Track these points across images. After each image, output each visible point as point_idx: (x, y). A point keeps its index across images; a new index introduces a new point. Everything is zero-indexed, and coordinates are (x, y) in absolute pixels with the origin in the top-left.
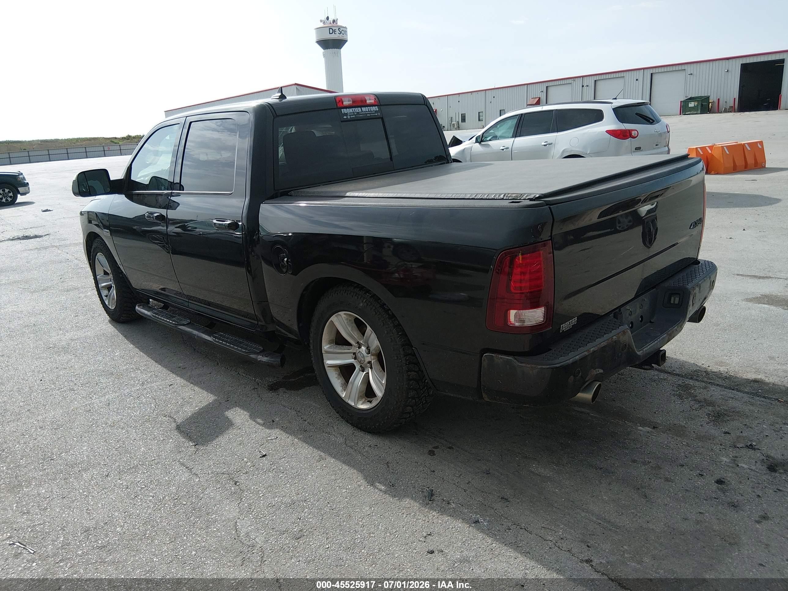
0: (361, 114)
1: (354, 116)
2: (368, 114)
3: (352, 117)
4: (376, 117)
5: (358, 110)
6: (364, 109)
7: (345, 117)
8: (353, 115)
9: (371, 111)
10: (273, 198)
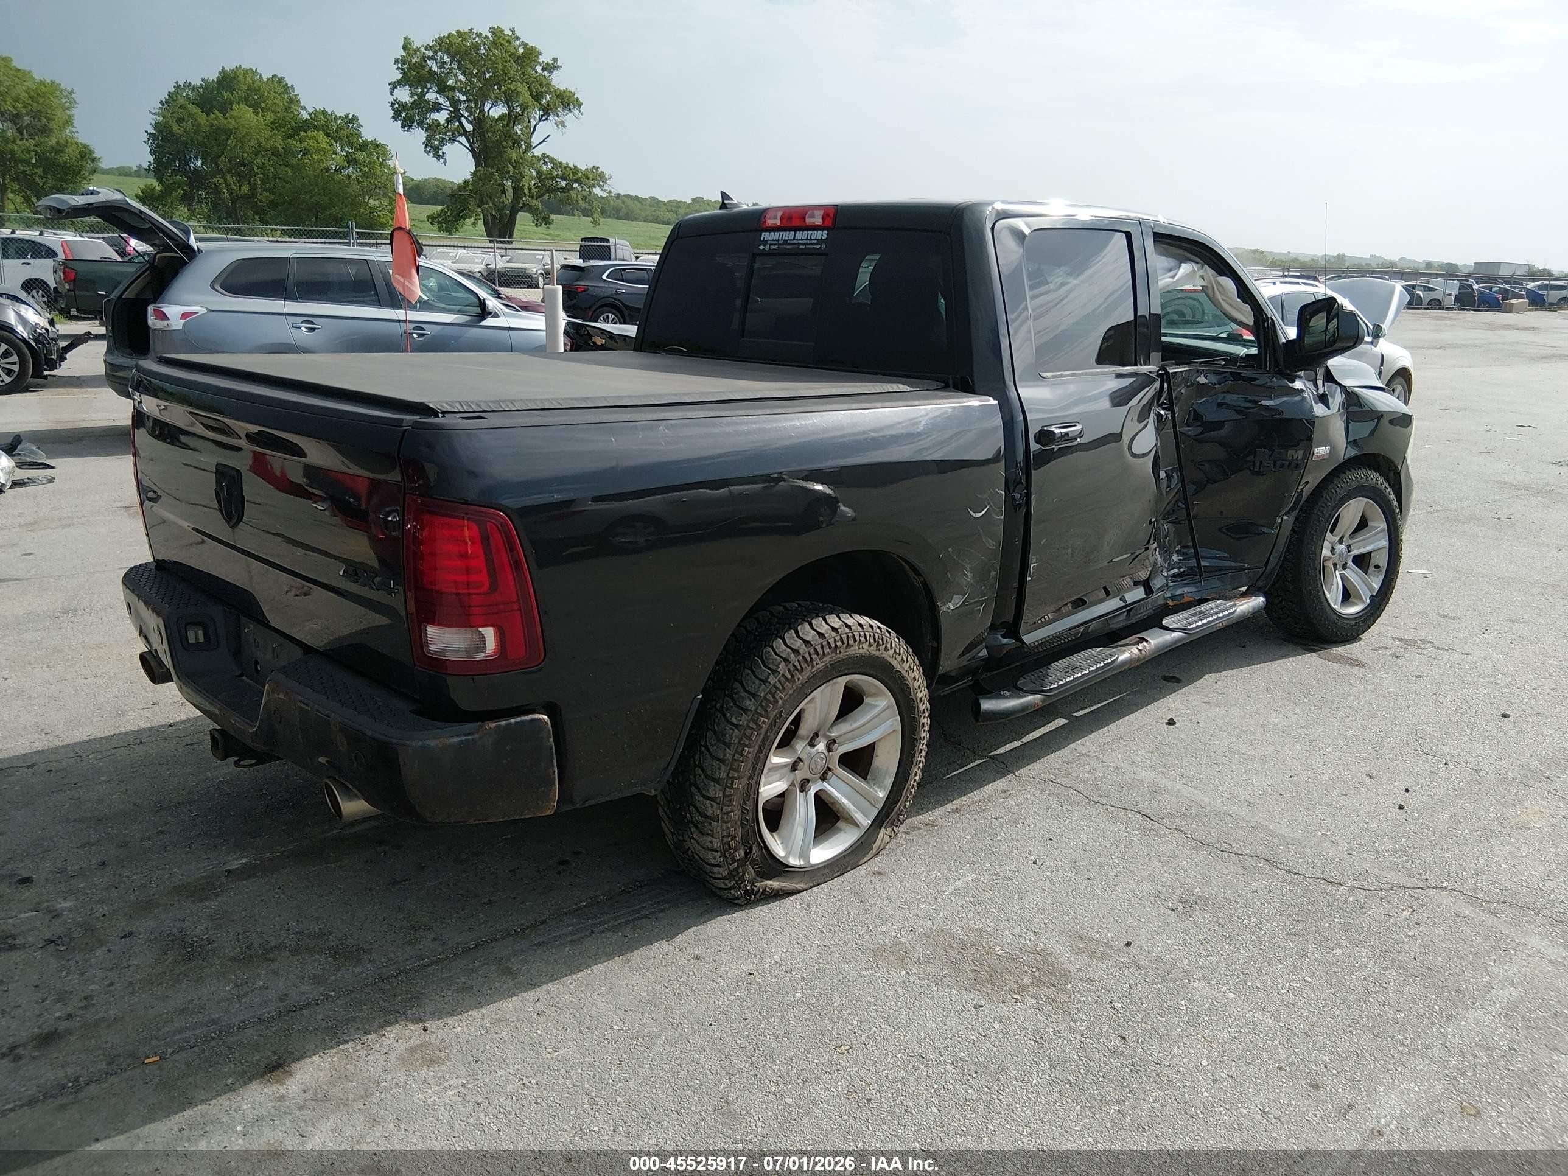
0: (790, 244)
1: (776, 247)
2: (803, 244)
3: (772, 247)
4: (817, 251)
5: (788, 235)
6: (799, 234)
7: (762, 247)
8: (774, 245)
9: (811, 239)
10: (641, 351)
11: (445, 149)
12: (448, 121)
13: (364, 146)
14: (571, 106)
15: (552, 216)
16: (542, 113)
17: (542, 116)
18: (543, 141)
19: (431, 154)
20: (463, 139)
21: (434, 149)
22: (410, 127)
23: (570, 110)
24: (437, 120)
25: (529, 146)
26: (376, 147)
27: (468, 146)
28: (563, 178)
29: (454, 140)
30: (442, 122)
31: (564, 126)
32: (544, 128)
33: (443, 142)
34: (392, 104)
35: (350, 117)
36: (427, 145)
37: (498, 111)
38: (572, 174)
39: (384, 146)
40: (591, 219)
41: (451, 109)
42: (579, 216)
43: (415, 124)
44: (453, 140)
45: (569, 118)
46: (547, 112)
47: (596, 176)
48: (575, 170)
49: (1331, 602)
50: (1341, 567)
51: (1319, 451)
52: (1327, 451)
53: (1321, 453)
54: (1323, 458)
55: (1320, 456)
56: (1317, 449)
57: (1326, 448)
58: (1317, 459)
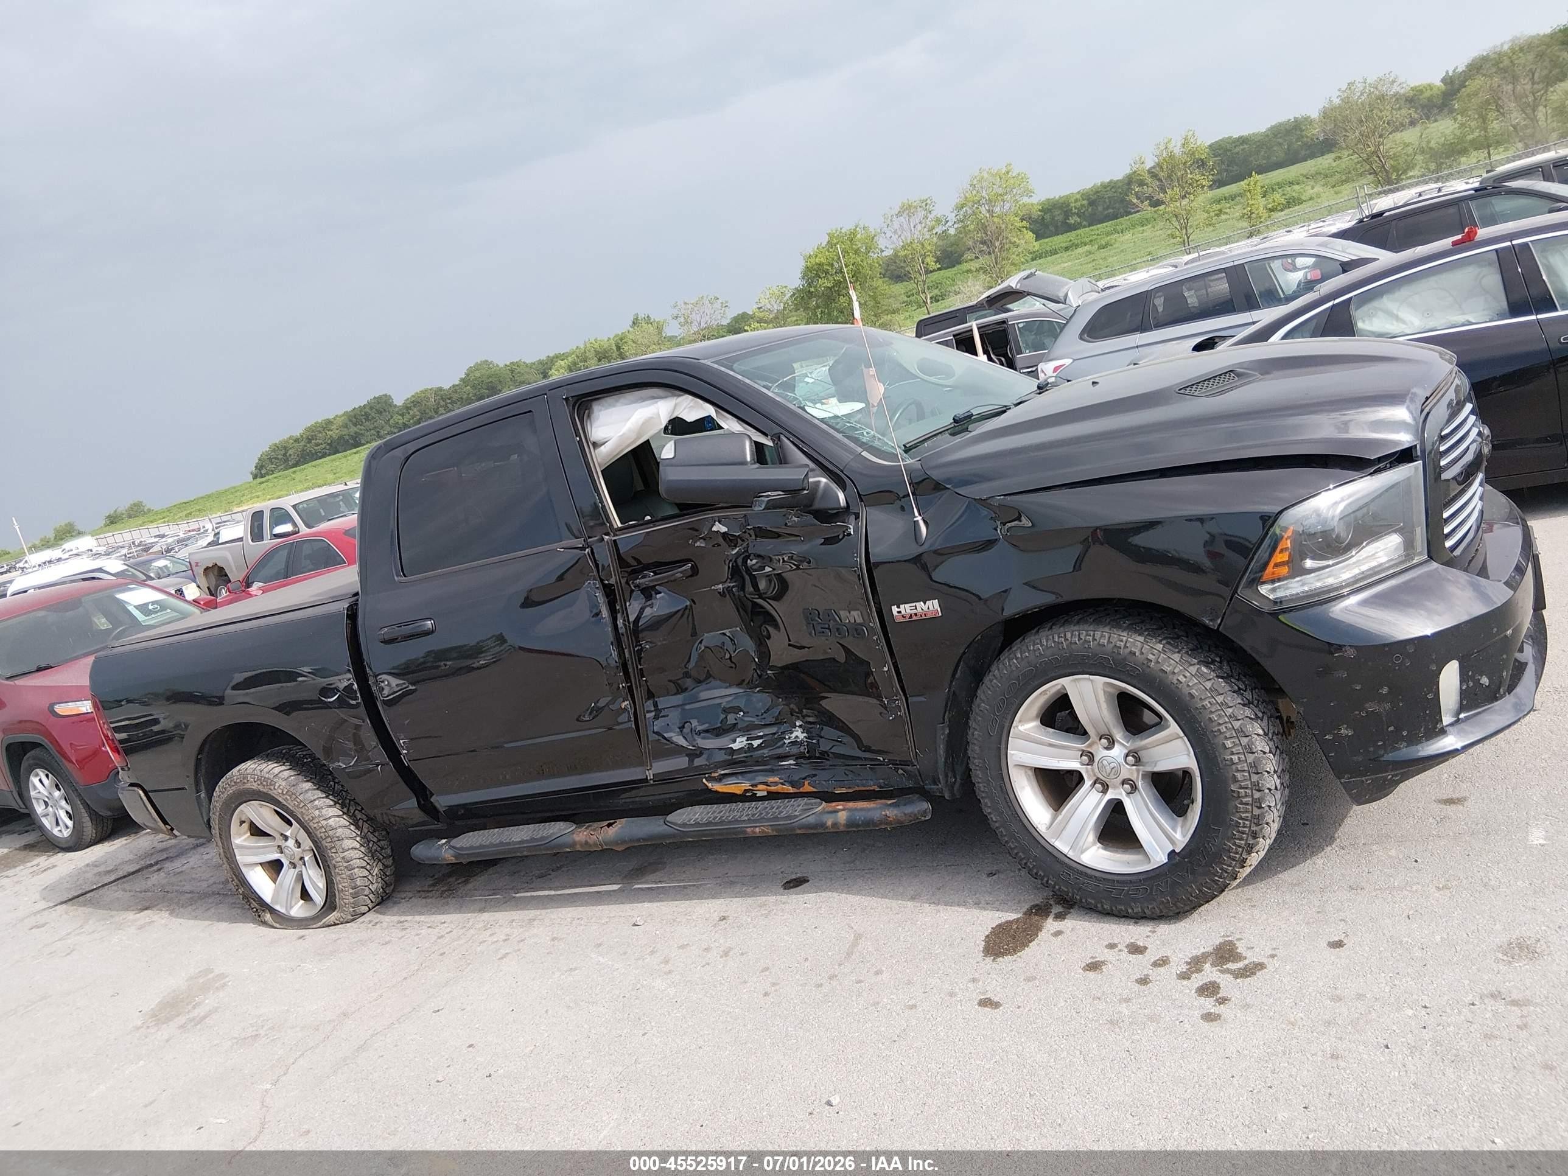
49: (1053, 840)
50: (1115, 787)
51: (906, 609)
52: (932, 607)
53: (915, 611)
54: (924, 617)
55: (916, 614)
56: (899, 607)
57: (929, 603)
58: (907, 619)
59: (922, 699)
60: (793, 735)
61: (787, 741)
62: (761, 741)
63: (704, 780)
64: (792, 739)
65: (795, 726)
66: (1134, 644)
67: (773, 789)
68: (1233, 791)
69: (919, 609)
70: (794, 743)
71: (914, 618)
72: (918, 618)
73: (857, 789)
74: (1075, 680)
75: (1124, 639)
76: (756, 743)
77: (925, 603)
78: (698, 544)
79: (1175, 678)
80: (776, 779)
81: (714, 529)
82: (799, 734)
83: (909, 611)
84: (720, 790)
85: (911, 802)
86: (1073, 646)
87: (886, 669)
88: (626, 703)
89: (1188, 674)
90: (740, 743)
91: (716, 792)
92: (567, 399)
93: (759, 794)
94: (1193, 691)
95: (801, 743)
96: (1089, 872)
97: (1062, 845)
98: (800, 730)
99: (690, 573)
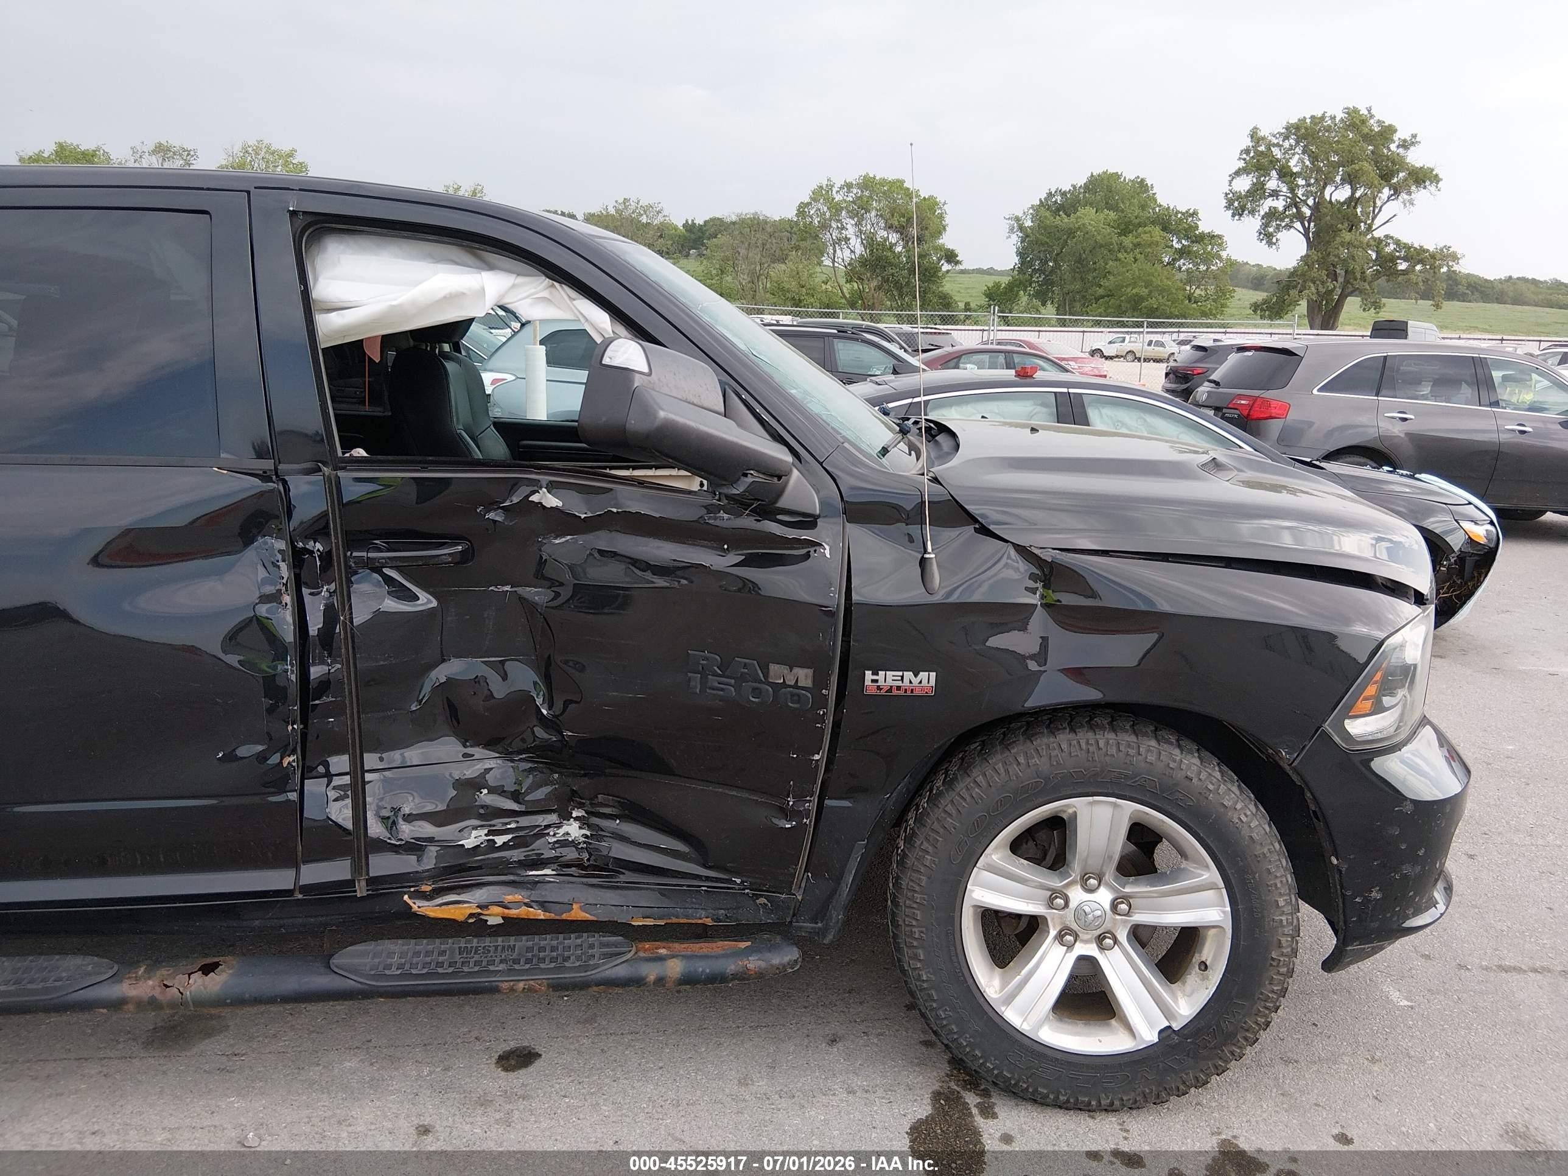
11: (1279, 235)
12: (1286, 208)
13: (1201, 239)
14: (1427, 183)
15: (1384, 300)
16: (1392, 192)
17: (1392, 195)
18: (1387, 222)
19: (1264, 242)
20: (1298, 225)
21: (1268, 237)
22: (1241, 215)
23: (1425, 188)
24: (1275, 208)
25: (1369, 229)
26: (1214, 238)
27: (1302, 231)
28: (1405, 259)
29: (1291, 227)
30: (1281, 209)
31: (1413, 204)
32: (1391, 208)
33: (1278, 228)
34: (1226, 194)
35: (1191, 211)
36: (1260, 233)
37: (1342, 194)
38: (1415, 255)
39: (1220, 237)
40: (1431, 302)
41: (1288, 195)
42: (1416, 299)
43: (1246, 212)
44: (1289, 227)
45: (1421, 195)
46: (1396, 191)
47: (1447, 255)
48: (1422, 250)
49: (1003, 1009)
50: (1086, 942)
51: (888, 678)
52: (927, 680)
53: (899, 683)
54: (909, 693)
55: (899, 688)
56: (875, 673)
57: (923, 675)
58: (883, 692)
59: (846, 803)
60: (561, 831)
61: (552, 840)
62: (510, 837)
63: (406, 897)
64: (559, 837)
65: (568, 817)
66: (1189, 767)
67: (513, 912)
68: (1273, 959)
69: (906, 680)
70: (564, 843)
71: (895, 692)
72: (901, 693)
73: (674, 920)
74: (1091, 803)
75: (1178, 758)
76: (500, 840)
77: (916, 675)
78: (491, 515)
79: (1236, 816)
80: (518, 897)
81: (535, 498)
82: (573, 830)
83: (890, 682)
84: (432, 914)
85: (773, 948)
86: (1108, 759)
87: (817, 757)
88: (292, 758)
89: (1249, 813)
90: (474, 838)
91: (424, 917)
92: (293, 214)
93: (493, 921)
94: (1254, 835)
95: (574, 844)
96: (1049, 1053)
97: (1012, 1015)
98: (576, 825)
99: (458, 559)
